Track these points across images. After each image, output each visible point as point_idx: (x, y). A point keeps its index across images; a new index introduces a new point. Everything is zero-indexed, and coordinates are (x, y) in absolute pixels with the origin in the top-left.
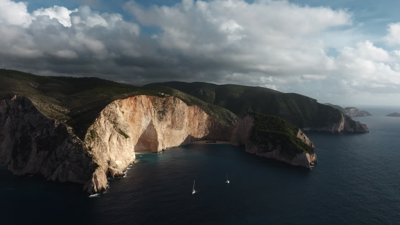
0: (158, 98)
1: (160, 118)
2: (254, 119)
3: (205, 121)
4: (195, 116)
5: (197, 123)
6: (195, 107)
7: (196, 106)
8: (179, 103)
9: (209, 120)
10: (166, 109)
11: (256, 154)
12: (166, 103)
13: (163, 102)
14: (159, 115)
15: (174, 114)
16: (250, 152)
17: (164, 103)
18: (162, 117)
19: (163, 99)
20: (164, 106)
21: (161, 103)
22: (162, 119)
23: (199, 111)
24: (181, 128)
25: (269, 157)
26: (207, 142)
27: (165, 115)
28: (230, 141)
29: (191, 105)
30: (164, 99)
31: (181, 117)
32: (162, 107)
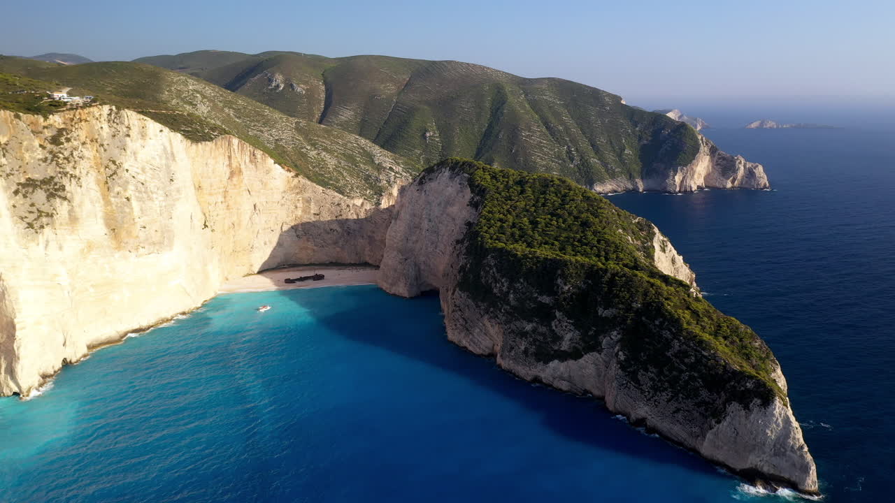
0: (17, 117)
1: (31, 217)
2: (472, 192)
3: (278, 197)
4: (235, 179)
5: (248, 208)
6: (230, 144)
7: (235, 141)
8: (143, 135)
9: (292, 189)
10: (69, 169)
11: (499, 360)
12: (68, 140)
13: (48, 133)
14: (28, 201)
15: (117, 189)
16: (470, 348)
17: (55, 140)
18: (46, 208)
19: (46, 118)
20: (55, 156)
21: (37, 143)
22: (44, 220)
23: (248, 161)
24: (163, 240)
25: (564, 386)
26: (288, 281)
27: (65, 199)
28: (377, 267)
29: (211, 139)
30: (56, 120)
31: (159, 198)
32: (45, 160)
